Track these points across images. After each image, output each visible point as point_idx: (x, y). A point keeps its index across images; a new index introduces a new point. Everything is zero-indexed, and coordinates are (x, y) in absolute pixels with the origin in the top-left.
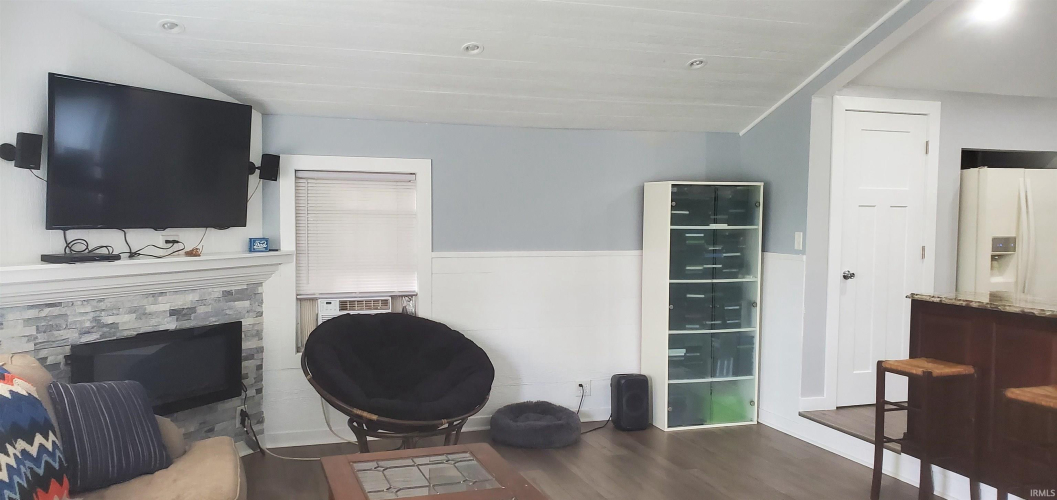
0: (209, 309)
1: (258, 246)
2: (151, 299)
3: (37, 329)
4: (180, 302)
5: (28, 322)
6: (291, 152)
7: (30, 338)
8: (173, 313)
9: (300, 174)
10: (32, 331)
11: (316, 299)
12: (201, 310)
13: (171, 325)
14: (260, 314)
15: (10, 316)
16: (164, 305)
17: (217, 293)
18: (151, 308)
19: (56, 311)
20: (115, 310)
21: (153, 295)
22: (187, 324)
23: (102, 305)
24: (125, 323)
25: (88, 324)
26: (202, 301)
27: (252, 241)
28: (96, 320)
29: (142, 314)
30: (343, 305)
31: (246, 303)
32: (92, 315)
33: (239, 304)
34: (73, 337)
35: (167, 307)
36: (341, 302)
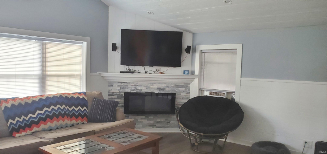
0: (170, 89)
1: (186, 73)
2: (151, 84)
3: (121, 88)
4: (160, 86)
5: (118, 86)
6: (199, 44)
7: (119, 90)
8: (158, 89)
9: (203, 51)
10: (119, 88)
11: (204, 90)
12: (167, 89)
13: (157, 91)
14: (189, 93)
15: (115, 84)
16: (155, 86)
17: (173, 85)
18: (151, 87)
19: (125, 84)
20: (141, 86)
21: (152, 83)
22: (162, 92)
23: (137, 84)
24: (143, 89)
25: (133, 88)
26: (168, 87)
27: (184, 71)
28: (135, 87)
29: (148, 88)
30: (211, 93)
31: (184, 89)
32: (134, 86)
33: (180, 89)
34: (129, 91)
35: (156, 87)
36: (210, 92)
